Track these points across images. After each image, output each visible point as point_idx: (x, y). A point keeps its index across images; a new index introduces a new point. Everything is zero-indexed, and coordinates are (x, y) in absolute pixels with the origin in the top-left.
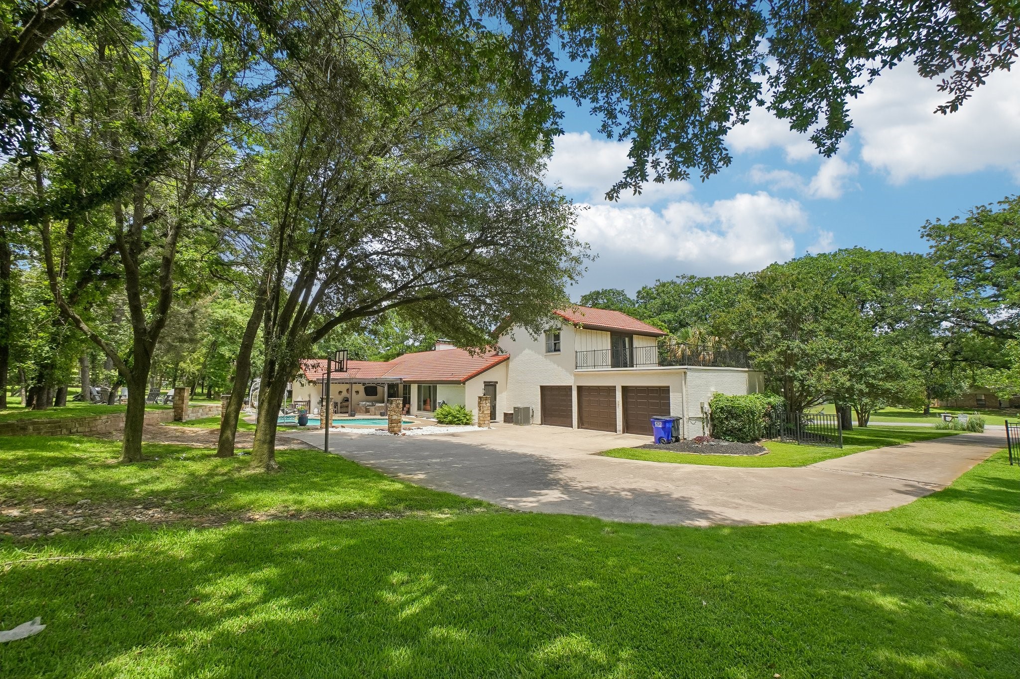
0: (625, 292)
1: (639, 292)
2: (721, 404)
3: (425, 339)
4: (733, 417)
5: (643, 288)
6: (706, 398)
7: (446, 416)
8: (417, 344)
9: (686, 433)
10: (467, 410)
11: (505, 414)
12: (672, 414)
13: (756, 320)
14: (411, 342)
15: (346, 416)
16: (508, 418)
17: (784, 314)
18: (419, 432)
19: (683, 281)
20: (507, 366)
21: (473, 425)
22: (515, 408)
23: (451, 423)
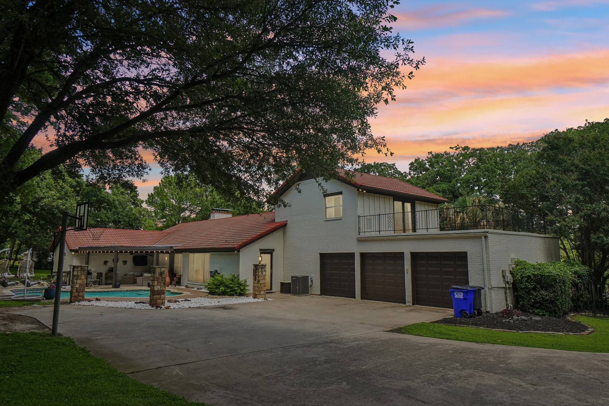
0: (397, 166)
1: (411, 164)
2: (527, 273)
3: (201, 210)
4: (542, 288)
5: (416, 160)
6: (507, 266)
7: (218, 286)
8: (193, 216)
9: (488, 305)
10: (242, 279)
11: (282, 284)
12: (471, 284)
13: (552, 183)
14: (187, 213)
15: (110, 288)
16: (286, 288)
17: (585, 175)
18: (186, 305)
19: (457, 152)
20: (284, 233)
21: (247, 296)
22: (292, 277)
23: (223, 294)
